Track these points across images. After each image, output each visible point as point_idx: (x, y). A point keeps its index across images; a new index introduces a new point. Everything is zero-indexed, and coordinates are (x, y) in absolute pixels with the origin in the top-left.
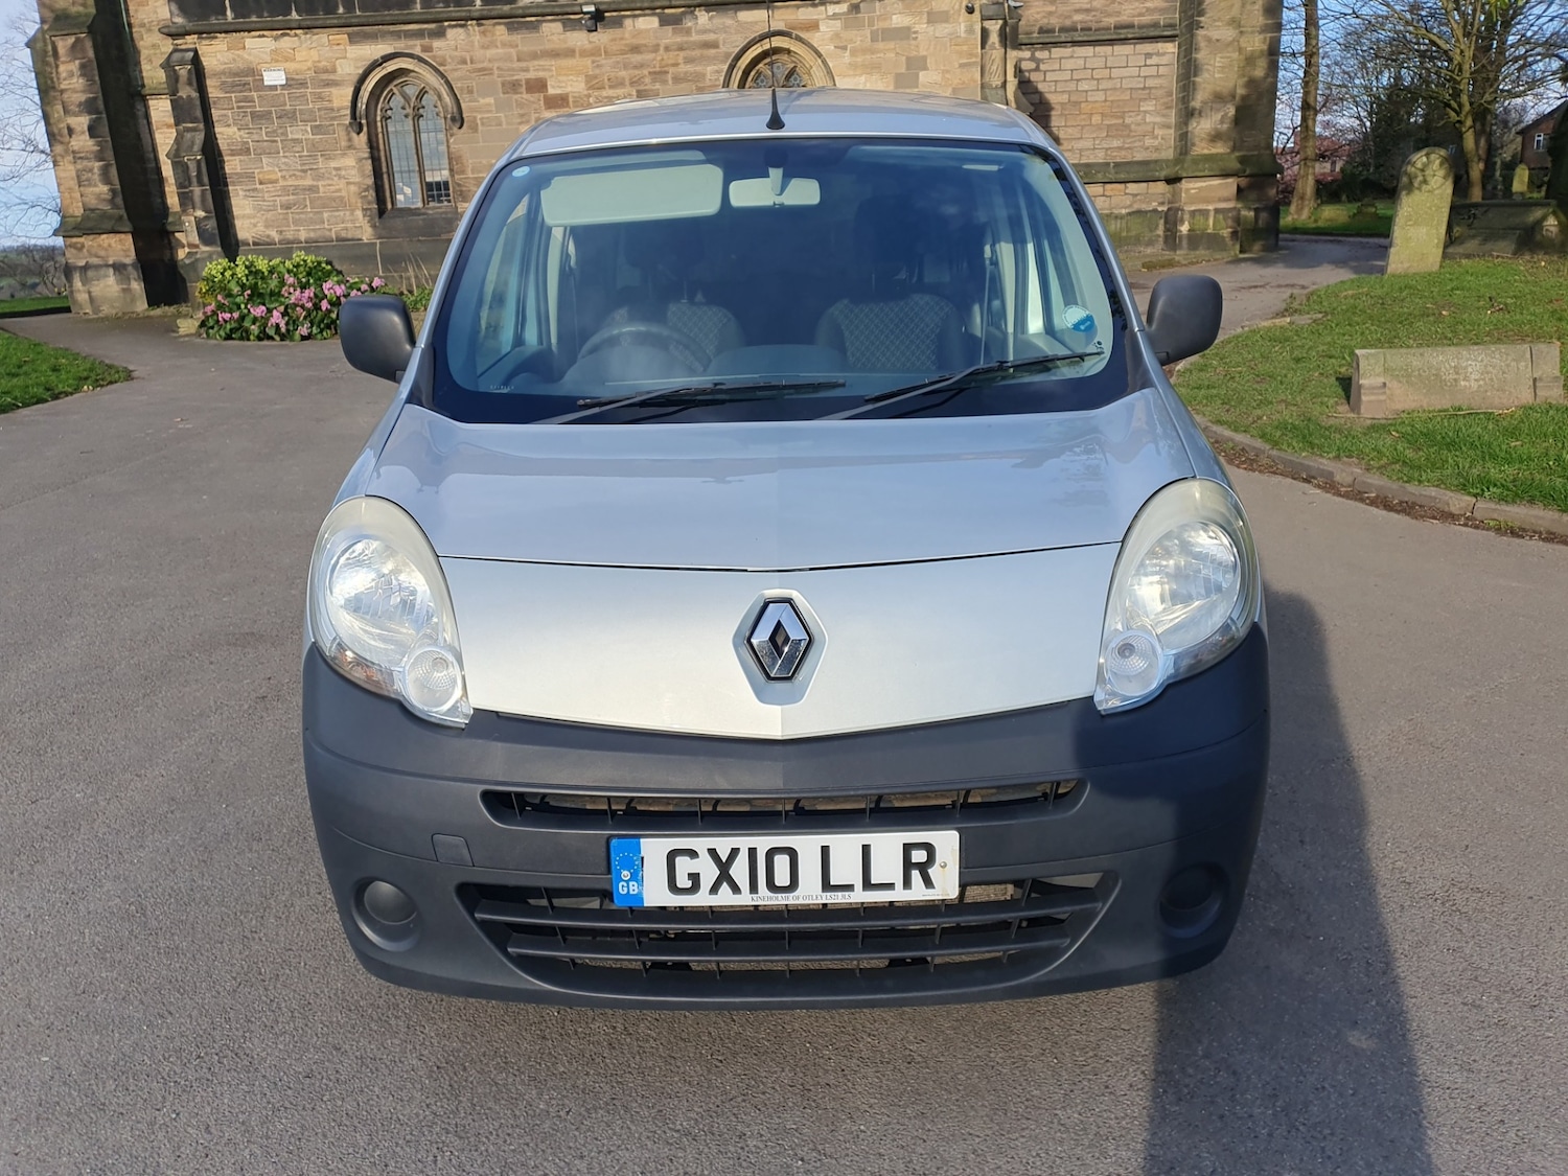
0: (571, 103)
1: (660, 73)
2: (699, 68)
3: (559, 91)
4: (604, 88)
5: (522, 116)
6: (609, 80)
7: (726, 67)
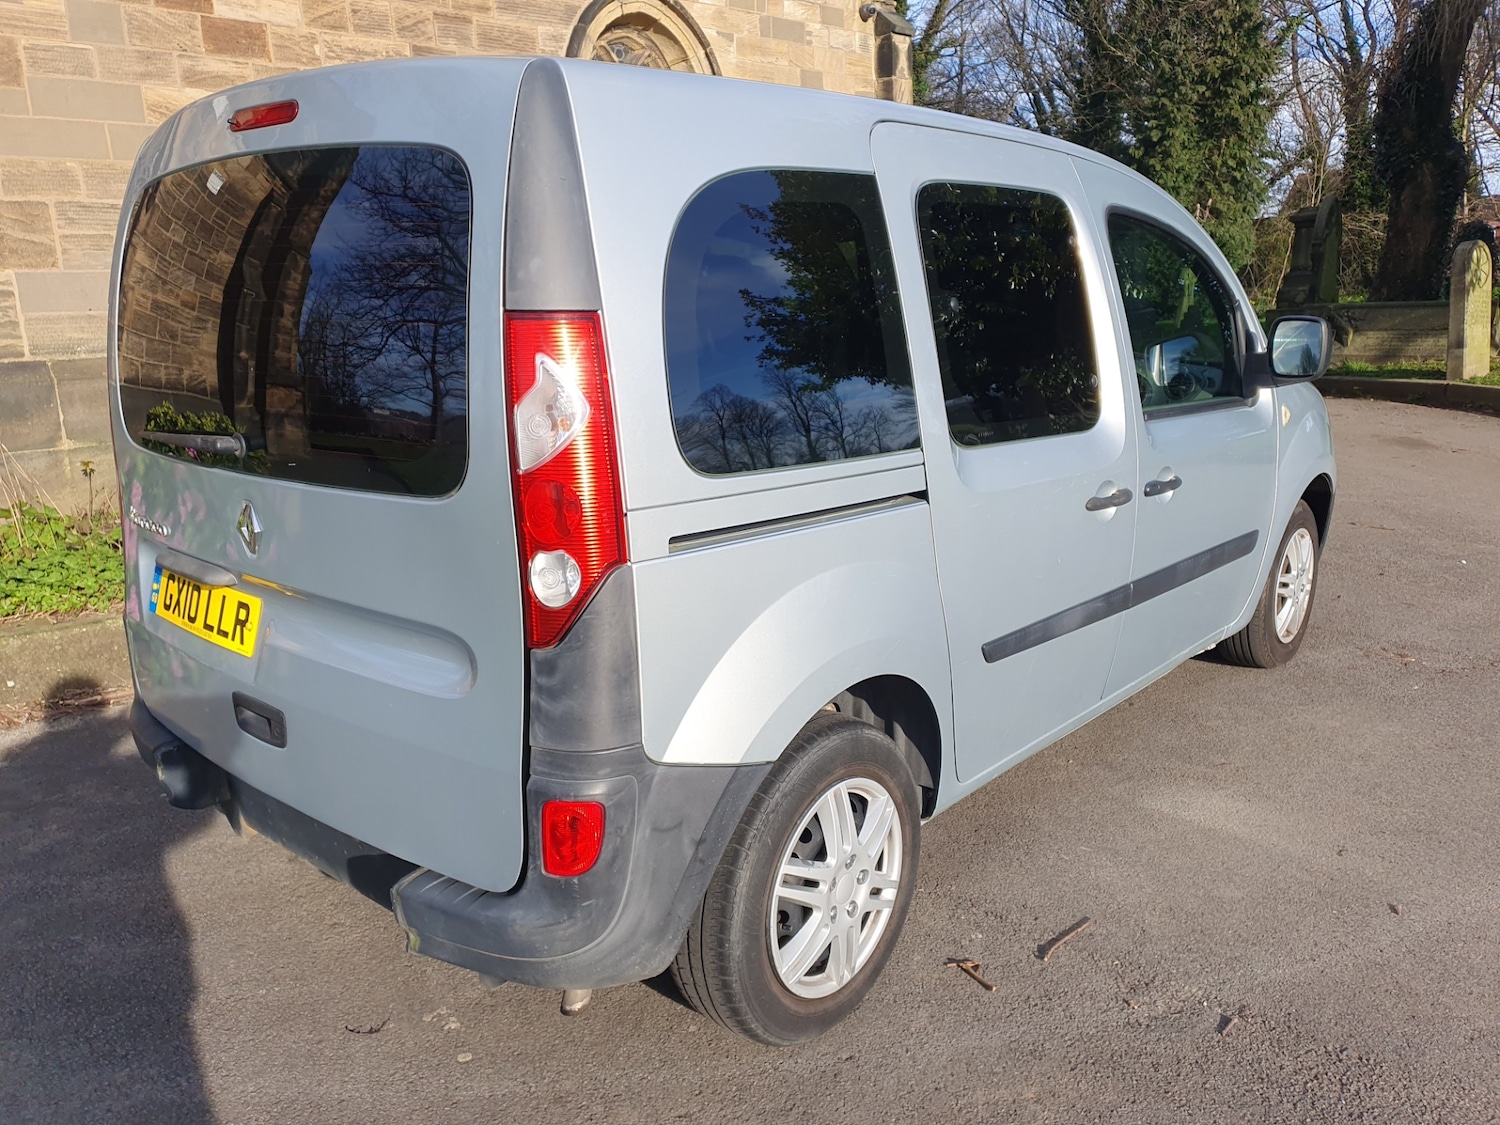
0: (271, 49)
1: (456, 18)
2: (524, 25)
3: (240, 15)
4: (344, 28)
5: (147, 57)
6: (355, 12)
7: (568, 33)
